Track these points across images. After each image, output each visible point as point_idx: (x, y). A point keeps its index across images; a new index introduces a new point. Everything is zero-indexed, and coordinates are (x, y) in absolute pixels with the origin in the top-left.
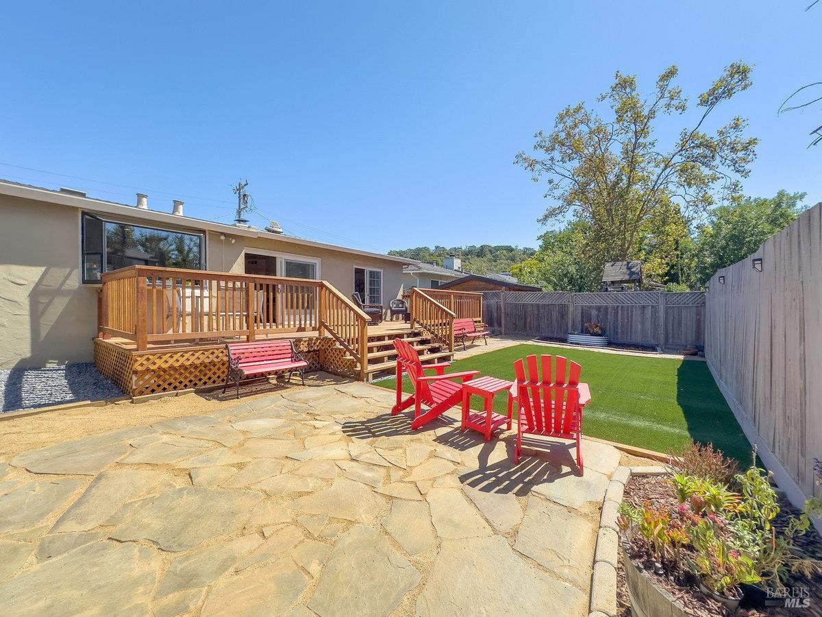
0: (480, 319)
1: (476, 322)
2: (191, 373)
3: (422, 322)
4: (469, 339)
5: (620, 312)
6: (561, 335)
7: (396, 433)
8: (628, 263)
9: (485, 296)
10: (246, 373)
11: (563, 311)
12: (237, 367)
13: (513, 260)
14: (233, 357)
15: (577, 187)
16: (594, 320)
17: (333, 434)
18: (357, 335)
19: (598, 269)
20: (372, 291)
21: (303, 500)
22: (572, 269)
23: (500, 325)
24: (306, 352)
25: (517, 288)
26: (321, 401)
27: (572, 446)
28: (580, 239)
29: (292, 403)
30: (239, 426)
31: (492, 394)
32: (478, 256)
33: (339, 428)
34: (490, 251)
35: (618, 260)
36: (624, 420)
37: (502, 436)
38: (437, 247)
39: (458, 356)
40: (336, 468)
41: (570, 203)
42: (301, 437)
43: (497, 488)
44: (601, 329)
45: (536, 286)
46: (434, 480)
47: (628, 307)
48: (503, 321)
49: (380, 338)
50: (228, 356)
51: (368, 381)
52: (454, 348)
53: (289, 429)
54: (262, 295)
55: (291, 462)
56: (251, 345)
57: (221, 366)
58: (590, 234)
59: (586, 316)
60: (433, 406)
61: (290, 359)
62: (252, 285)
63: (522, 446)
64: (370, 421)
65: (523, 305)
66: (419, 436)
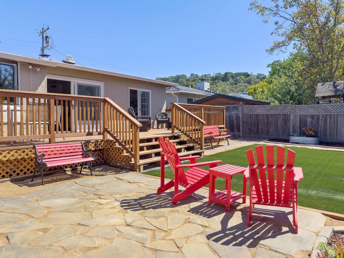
0: (224, 126)
1: (221, 128)
2: (7, 166)
3: (180, 128)
4: (215, 141)
5: (328, 119)
6: (285, 137)
7: (160, 207)
8: (335, 83)
9: (227, 109)
10: (49, 165)
11: (286, 119)
12: (42, 162)
13: (249, 83)
14: (39, 154)
15: (296, 27)
16: (309, 125)
17: (114, 208)
18: (131, 138)
19: (313, 88)
20: (142, 106)
21: (91, 253)
22: (293, 89)
23: (239, 130)
24: (93, 151)
25: (251, 102)
26: (105, 186)
27: (290, 213)
28: (299, 66)
29: (83, 188)
30: (44, 203)
31: (231, 176)
32: (223, 81)
33: (118, 204)
34: (232, 77)
35: (327, 81)
36: (330, 195)
37: (239, 208)
38: (192, 75)
39: (207, 153)
40: (116, 231)
41: (290, 39)
42: (90, 210)
43: (234, 243)
44: (314, 132)
45: (266, 101)
46: (188, 238)
47: (334, 115)
48: (241, 128)
49: (149, 140)
50: (35, 154)
51: (140, 171)
52: (204, 148)
53: (81, 205)
54: (60, 108)
55: (83, 227)
56: (52, 146)
57: (30, 162)
58: (307, 63)
59: (303, 122)
60: (188, 187)
61: (81, 156)
62: (52, 101)
63: (253, 214)
64: (141, 199)
65: (256, 115)
66: (177, 208)
